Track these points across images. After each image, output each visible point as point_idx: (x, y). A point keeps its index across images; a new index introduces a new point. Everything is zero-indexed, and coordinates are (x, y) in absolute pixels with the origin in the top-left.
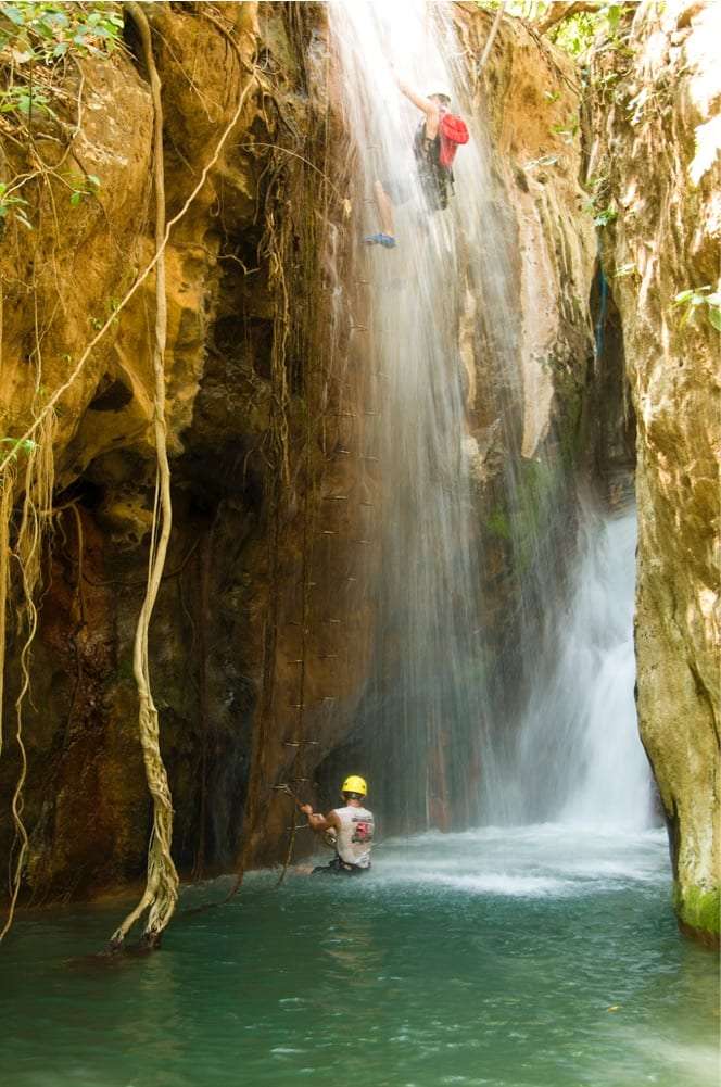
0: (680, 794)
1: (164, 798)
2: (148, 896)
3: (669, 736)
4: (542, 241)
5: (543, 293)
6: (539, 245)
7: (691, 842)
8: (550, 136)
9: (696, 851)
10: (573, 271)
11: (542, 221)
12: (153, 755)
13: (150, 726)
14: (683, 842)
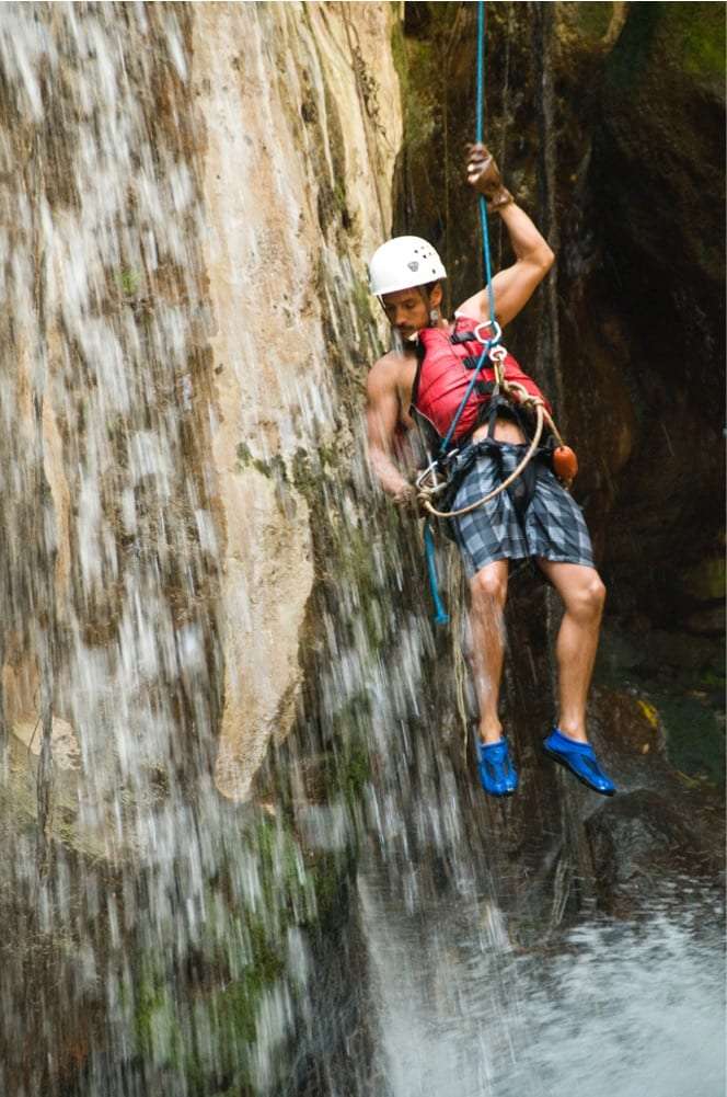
4: (262, 67)
6: (254, 81)
10: (348, 182)
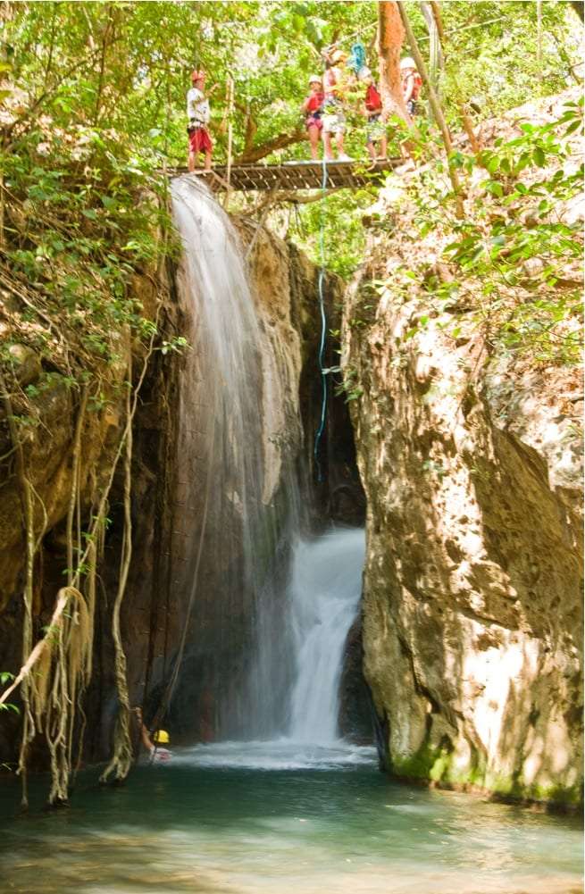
0: (390, 707)
1: (127, 705)
2: (116, 759)
3: (385, 676)
5: (275, 400)
7: (397, 731)
8: (275, 294)
9: (400, 736)
11: (275, 352)
12: (122, 681)
13: (121, 665)
14: (392, 732)
